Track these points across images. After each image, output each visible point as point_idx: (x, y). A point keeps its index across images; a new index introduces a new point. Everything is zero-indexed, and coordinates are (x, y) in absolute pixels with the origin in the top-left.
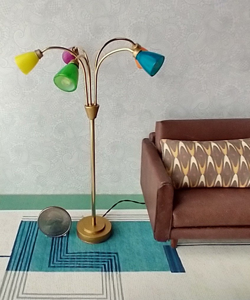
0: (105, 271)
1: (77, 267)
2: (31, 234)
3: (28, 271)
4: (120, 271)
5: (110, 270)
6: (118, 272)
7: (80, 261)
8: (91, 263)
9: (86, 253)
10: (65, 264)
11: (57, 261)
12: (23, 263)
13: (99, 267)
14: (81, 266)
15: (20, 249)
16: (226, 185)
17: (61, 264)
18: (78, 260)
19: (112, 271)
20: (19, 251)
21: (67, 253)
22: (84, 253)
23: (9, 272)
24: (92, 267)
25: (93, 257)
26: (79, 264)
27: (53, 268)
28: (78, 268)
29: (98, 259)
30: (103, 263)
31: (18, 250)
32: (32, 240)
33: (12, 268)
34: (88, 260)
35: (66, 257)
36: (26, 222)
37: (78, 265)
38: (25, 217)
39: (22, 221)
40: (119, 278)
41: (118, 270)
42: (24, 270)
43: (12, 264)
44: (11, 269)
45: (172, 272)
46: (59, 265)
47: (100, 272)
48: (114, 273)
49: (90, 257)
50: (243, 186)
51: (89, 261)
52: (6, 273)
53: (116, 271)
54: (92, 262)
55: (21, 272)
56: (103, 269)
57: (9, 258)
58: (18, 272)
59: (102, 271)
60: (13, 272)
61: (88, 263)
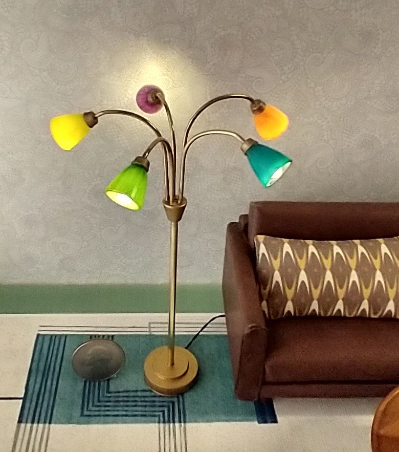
0: (164, 422)
1: (123, 416)
2: (54, 359)
3: (50, 423)
4: (185, 422)
5: (171, 420)
6: (182, 424)
7: (127, 406)
8: (143, 409)
9: (137, 391)
10: (105, 411)
11: (93, 406)
12: (42, 410)
13: (154, 416)
14: (129, 413)
15: (38, 386)
16: (350, 314)
17: (99, 411)
18: (125, 404)
19: (174, 422)
20: (36, 388)
21: (108, 392)
22: (133, 391)
23: (23, 425)
24: (146, 416)
25: (147, 399)
26: (126, 411)
27: (89, 417)
28: (124, 418)
29: (154, 401)
30: (161, 409)
31: (34, 387)
32: (54, 368)
33: (27, 419)
34: (139, 404)
35: (107, 399)
36: (44, 336)
37: (124, 413)
38: (43, 327)
39: (38, 335)
40: (183, 434)
41: (182, 421)
42: (45, 422)
43: (26, 412)
44: (24, 420)
45: (259, 422)
46: (97, 413)
47: (157, 424)
48: (177, 425)
49: (143, 399)
50: (376, 317)
51: (142, 406)
52: (18, 428)
53: (180, 422)
54: (145, 406)
55: (41, 425)
56: (162, 419)
57: (21, 401)
58: (35, 425)
59: (159, 422)
60: (29, 425)
61: (140, 409)
